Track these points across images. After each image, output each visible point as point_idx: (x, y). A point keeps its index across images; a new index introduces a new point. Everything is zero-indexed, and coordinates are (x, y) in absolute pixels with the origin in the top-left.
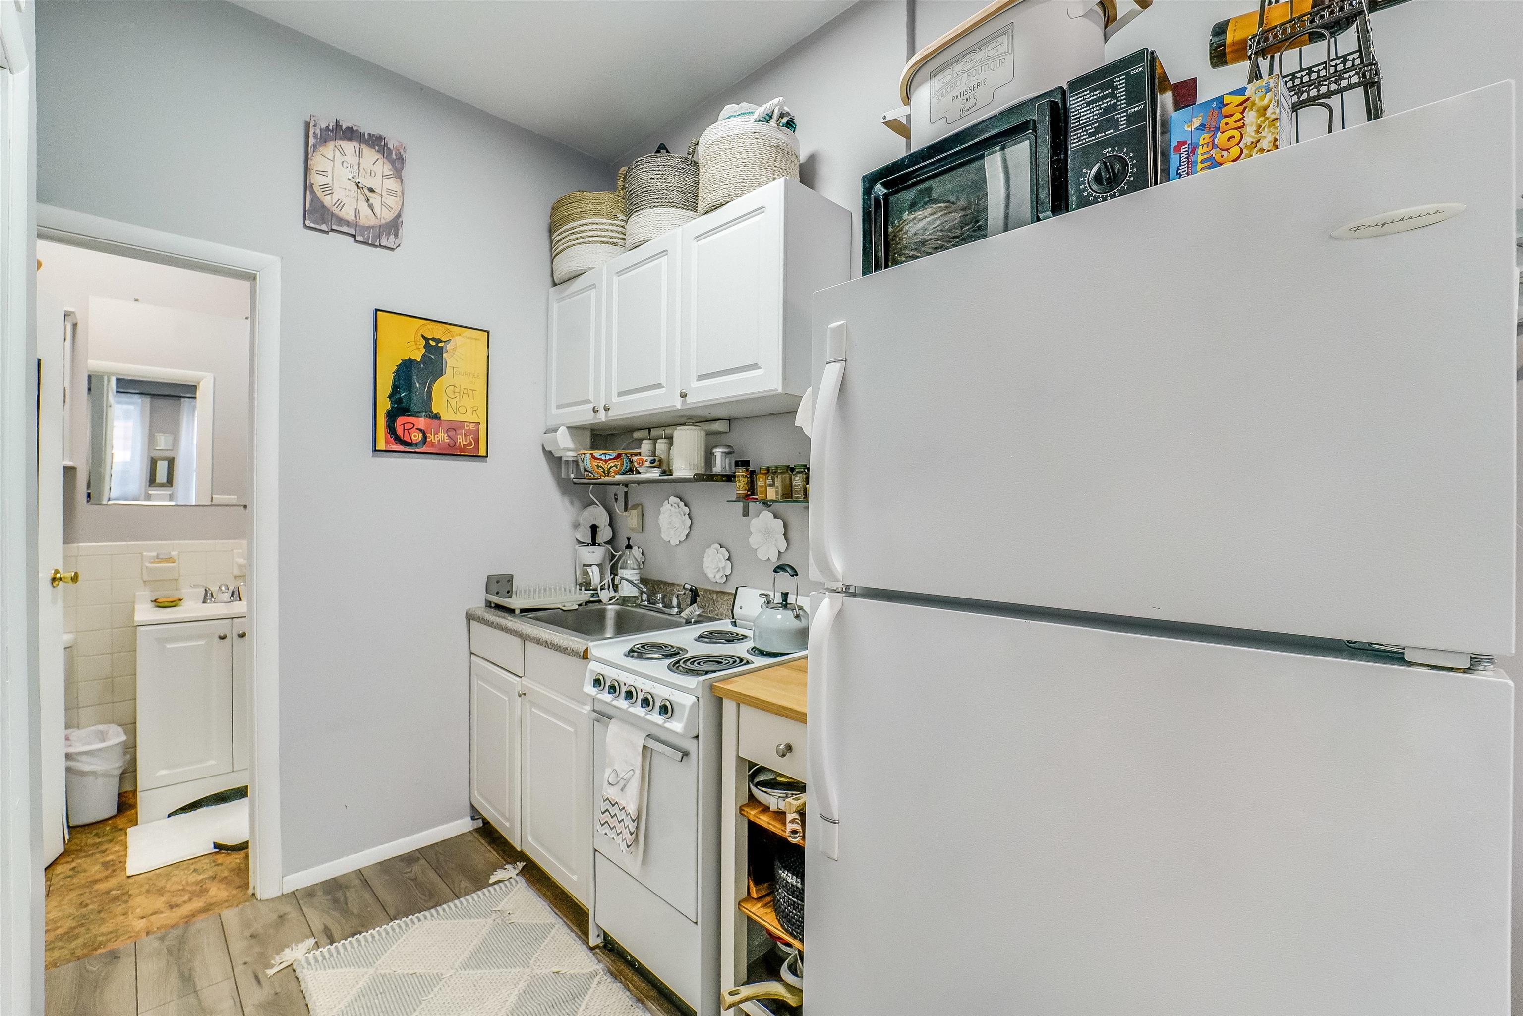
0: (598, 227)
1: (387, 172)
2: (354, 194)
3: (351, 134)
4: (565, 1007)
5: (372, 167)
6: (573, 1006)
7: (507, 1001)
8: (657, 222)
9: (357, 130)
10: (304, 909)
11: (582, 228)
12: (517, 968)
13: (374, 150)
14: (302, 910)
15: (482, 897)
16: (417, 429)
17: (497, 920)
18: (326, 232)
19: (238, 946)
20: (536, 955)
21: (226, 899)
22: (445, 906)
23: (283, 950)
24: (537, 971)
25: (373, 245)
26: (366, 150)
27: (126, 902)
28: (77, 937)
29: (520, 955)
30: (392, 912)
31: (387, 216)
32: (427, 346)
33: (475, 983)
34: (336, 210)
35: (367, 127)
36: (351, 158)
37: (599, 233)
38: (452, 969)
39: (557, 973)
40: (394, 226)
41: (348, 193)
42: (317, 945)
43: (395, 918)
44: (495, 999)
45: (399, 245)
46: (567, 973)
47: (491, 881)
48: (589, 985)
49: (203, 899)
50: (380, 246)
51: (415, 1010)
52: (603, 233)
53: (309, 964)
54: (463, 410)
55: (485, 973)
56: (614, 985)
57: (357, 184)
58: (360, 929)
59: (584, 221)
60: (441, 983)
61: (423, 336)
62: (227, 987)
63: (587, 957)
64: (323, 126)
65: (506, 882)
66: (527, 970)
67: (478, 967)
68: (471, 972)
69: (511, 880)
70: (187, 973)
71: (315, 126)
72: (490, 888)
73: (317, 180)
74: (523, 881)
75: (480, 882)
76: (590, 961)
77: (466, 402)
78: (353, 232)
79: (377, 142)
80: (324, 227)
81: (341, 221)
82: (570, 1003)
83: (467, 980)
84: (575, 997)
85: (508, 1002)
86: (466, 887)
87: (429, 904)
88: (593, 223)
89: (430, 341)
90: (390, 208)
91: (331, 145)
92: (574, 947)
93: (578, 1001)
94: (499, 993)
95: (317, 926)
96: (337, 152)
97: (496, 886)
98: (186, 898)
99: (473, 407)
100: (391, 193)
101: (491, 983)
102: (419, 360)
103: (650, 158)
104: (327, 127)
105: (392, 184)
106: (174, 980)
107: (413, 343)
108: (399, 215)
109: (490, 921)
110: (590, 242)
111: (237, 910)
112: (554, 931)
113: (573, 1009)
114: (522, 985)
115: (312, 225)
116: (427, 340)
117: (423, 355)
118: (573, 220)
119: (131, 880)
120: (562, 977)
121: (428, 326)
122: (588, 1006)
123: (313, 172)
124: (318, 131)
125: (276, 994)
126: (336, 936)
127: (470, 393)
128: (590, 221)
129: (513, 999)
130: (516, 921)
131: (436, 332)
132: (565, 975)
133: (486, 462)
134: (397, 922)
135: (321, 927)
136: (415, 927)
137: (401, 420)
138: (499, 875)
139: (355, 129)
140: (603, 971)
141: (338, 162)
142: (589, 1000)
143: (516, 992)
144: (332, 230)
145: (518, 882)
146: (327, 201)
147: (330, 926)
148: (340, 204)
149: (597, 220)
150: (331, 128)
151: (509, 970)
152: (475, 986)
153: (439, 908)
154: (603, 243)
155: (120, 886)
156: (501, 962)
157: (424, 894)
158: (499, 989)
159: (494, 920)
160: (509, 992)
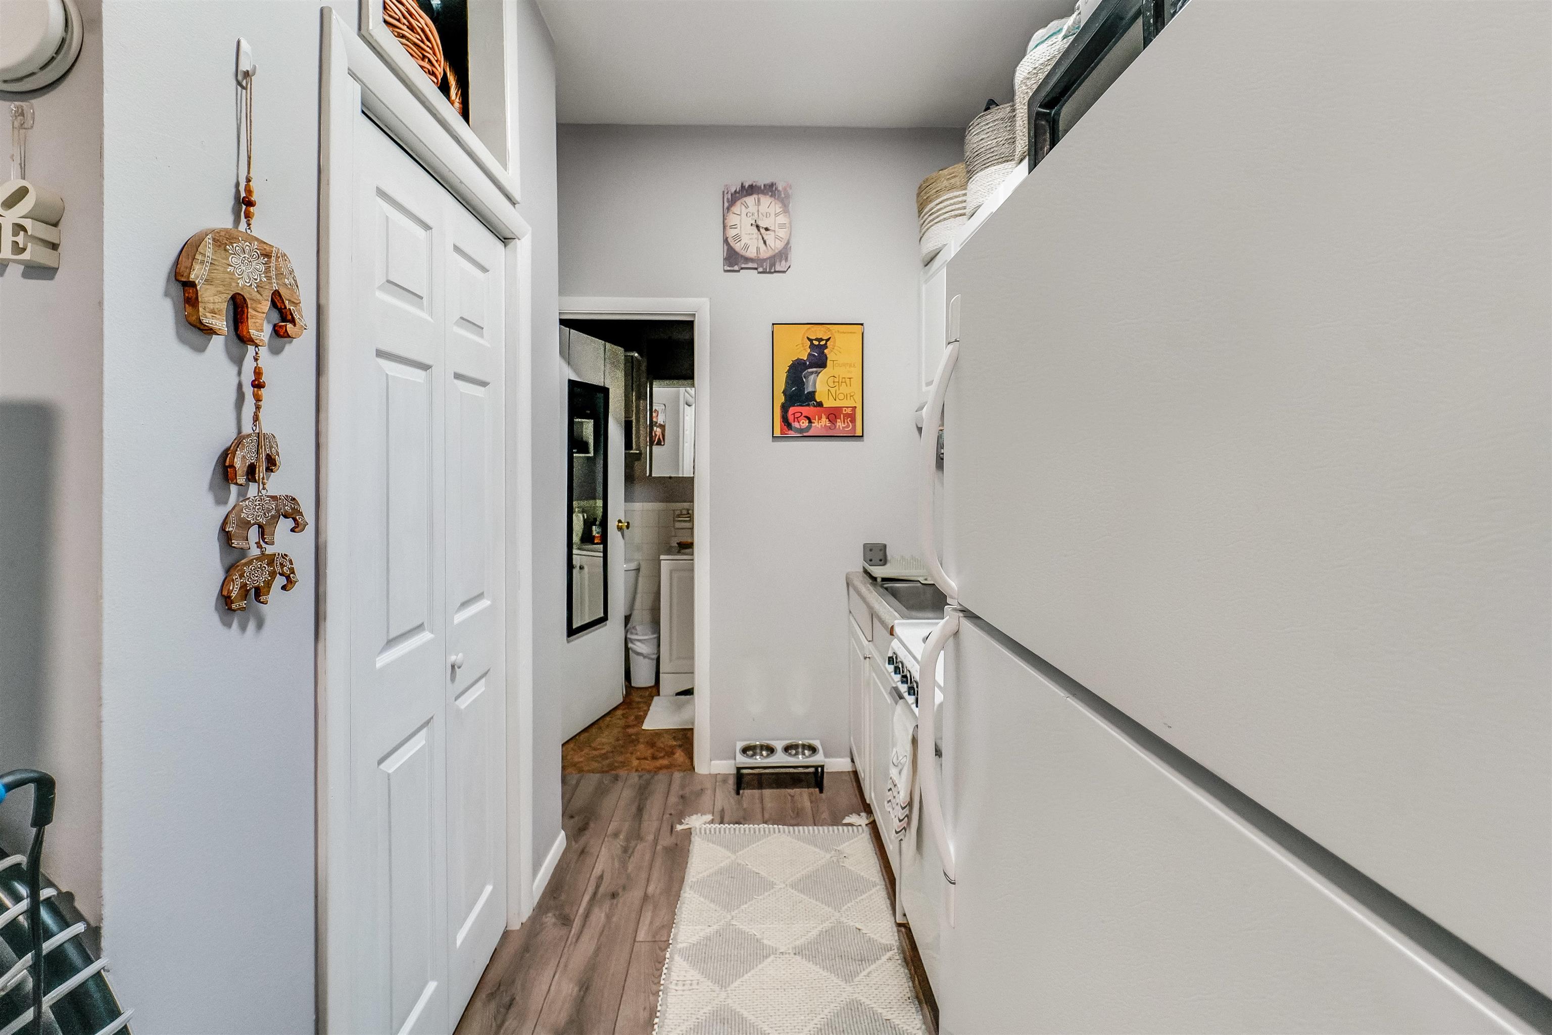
0: (952, 201)
1: (778, 210)
2: (755, 236)
3: (750, 190)
4: (851, 964)
5: (768, 210)
6: (858, 967)
7: (810, 932)
8: (988, 184)
9: (756, 185)
10: (717, 790)
11: (938, 207)
12: (830, 908)
13: (768, 196)
14: (715, 791)
15: (831, 832)
16: (805, 417)
17: (833, 858)
18: (738, 271)
19: (673, 799)
20: (849, 905)
21: (680, 764)
22: (801, 828)
23: (692, 815)
24: (844, 919)
25: (770, 273)
26: (763, 198)
27: (635, 746)
28: (607, 758)
29: (838, 897)
30: (767, 816)
31: (779, 245)
32: (812, 346)
33: (795, 904)
34: (743, 253)
35: (762, 180)
36: (752, 208)
37: (953, 207)
38: (784, 883)
39: (859, 930)
40: (783, 254)
41: (751, 237)
42: (712, 822)
43: (766, 822)
44: (802, 925)
45: (789, 267)
46: (868, 935)
47: (845, 821)
48: (880, 956)
49: (670, 759)
50: (775, 272)
51: (746, 903)
52: (957, 206)
53: (701, 833)
54: (841, 396)
55: (805, 899)
56: (902, 969)
57: (758, 227)
58: (742, 820)
59: (940, 200)
60: (772, 891)
61: (808, 338)
62: (655, 824)
63: (890, 930)
64: (733, 191)
65: (855, 828)
66: (837, 914)
67: (802, 891)
68: (796, 893)
69: (859, 827)
70: (641, 807)
71: (727, 193)
72: (840, 828)
73: (731, 233)
74: (868, 833)
75: (836, 820)
76: (891, 934)
77: (844, 389)
78: (755, 266)
79: (770, 189)
80: (736, 268)
81: (747, 260)
82: (857, 962)
83: (790, 899)
84: (863, 960)
85: (811, 934)
86: (825, 819)
87: (793, 822)
88: (947, 199)
89: (814, 342)
90: (780, 239)
91: (738, 203)
92: (885, 914)
93: (864, 965)
94: (807, 922)
95: (718, 807)
96: (743, 207)
97: (845, 828)
98: (662, 755)
99: (850, 394)
100: (781, 226)
101: (806, 910)
102: (805, 359)
103: (979, 119)
104: (735, 191)
105: (782, 219)
106: (634, 809)
107: (801, 345)
108: (788, 243)
109: (828, 856)
110: (945, 219)
111: (682, 774)
112: (874, 890)
113: (857, 970)
114: (827, 925)
115: (729, 268)
116: (811, 340)
117: (809, 355)
118: (931, 201)
119: (643, 732)
120: (862, 936)
121: (813, 329)
122: (870, 975)
123: (728, 228)
124: (730, 196)
125: (676, 844)
126: (726, 819)
127: (848, 380)
128: (945, 197)
129: (815, 933)
130: (847, 866)
131: (820, 333)
132: (865, 935)
133: (863, 441)
134: (766, 826)
135: (720, 808)
136: (775, 835)
137: (792, 410)
138: (853, 819)
139: (754, 184)
140: (898, 949)
141: (744, 215)
142: (874, 970)
143: (819, 928)
144: (742, 268)
145: (865, 832)
146: (738, 247)
147: (725, 808)
148: (746, 247)
149: (951, 195)
150: (738, 190)
151: (823, 906)
152: (793, 906)
153: (796, 828)
154: (956, 216)
155: (637, 734)
156: (820, 896)
157: (793, 812)
158: (810, 919)
159: (831, 857)
160: (814, 925)
